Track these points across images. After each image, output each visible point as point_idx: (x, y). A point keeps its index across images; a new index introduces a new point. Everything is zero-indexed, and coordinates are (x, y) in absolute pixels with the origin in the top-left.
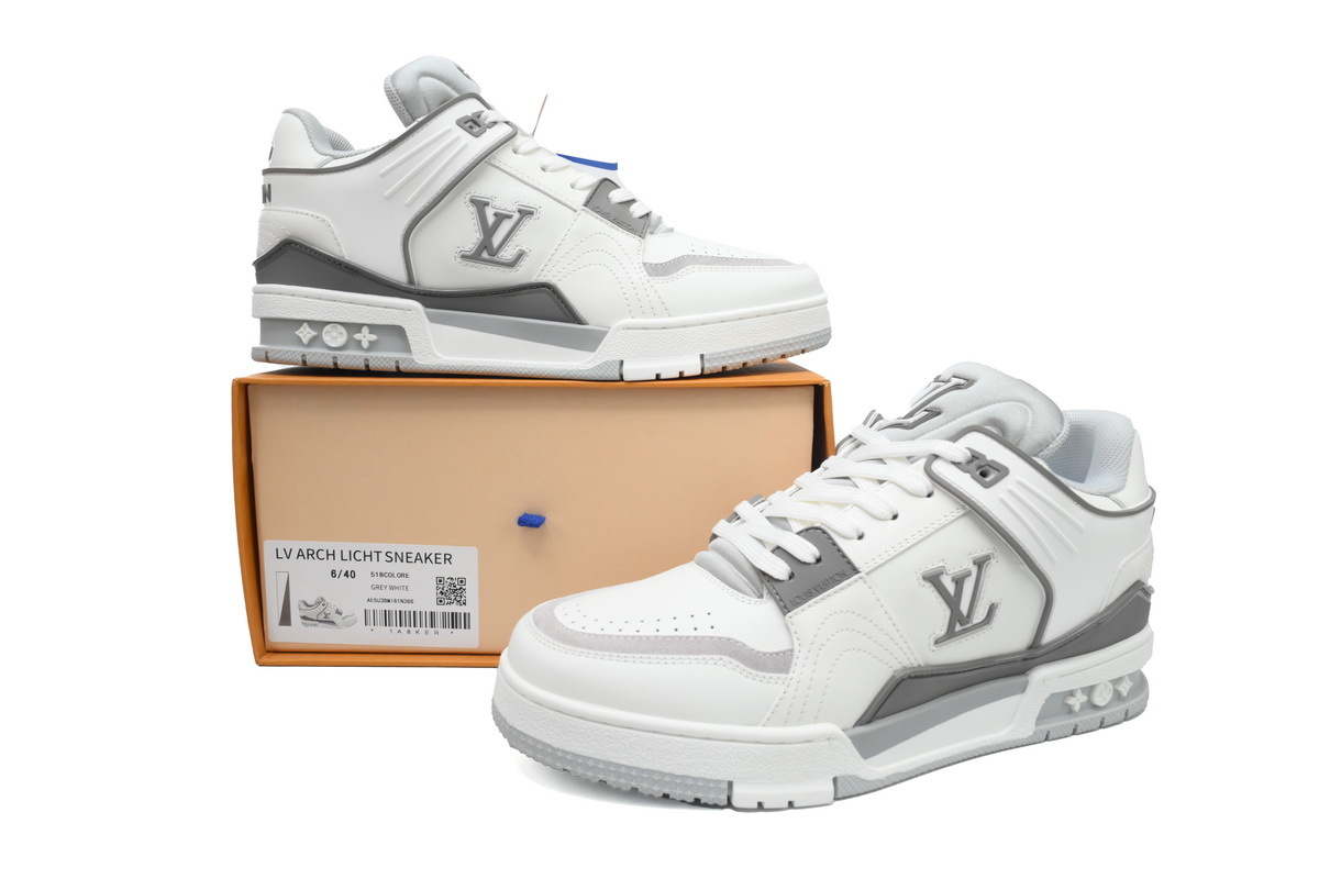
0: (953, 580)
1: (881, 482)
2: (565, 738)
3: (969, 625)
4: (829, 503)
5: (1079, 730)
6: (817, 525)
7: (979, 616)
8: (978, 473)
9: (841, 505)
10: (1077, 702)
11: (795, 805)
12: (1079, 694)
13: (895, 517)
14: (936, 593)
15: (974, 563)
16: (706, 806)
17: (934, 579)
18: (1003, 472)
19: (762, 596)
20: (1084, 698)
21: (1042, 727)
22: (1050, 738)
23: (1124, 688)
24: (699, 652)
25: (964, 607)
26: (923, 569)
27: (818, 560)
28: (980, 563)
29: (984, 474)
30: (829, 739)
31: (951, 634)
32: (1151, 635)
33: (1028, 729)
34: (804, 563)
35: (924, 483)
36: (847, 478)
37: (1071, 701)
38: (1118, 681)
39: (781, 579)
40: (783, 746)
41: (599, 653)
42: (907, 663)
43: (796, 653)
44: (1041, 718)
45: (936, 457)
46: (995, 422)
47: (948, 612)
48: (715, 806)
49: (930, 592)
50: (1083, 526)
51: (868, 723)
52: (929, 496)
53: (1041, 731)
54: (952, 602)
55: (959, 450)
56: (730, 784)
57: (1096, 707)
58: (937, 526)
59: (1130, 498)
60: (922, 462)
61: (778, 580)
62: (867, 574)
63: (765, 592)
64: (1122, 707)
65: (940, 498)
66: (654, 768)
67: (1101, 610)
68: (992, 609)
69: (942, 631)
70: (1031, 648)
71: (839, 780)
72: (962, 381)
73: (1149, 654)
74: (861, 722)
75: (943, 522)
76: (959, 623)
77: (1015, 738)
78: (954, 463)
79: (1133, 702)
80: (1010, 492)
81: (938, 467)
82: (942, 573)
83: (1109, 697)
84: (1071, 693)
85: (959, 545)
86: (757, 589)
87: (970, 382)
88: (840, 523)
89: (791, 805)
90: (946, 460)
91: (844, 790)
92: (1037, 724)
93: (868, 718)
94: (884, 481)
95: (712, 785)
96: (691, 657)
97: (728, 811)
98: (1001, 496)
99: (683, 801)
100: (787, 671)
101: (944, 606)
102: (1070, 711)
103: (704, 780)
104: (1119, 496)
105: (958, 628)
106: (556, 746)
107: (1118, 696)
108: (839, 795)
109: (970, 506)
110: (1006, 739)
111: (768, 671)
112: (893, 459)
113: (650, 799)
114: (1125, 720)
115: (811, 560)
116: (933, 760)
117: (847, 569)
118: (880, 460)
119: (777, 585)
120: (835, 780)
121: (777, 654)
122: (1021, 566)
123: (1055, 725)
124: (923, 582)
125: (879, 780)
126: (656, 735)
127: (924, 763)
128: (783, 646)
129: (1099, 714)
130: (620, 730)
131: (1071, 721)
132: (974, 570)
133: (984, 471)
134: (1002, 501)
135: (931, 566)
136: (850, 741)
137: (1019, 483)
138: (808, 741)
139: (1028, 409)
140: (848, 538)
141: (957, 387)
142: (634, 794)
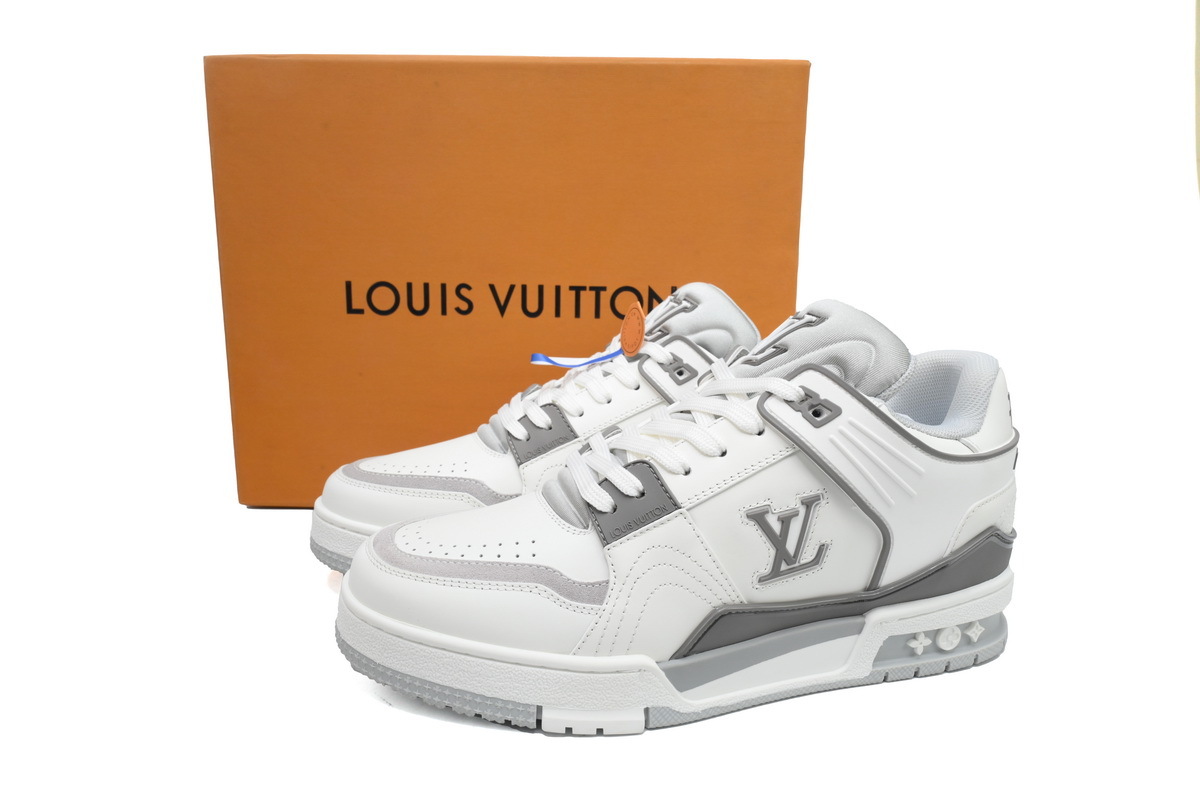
0: (779, 519)
1: (717, 417)
2: (385, 655)
3: (797, 564)
4: (665, 437)
5: (921, 673)
6: (647, 459)
7: (808, 555)
8: (810, 413)
9: (674, 439)
10: (920, 645)
11: (605, 733)
12: (922, 638)
13: (724, 454)
14: (760, 532)
15: (803, 503)
16: (516, 727)
17: (758, 517)
18: (836, 411)
19: (586, 527)
20: (928, 642)
21: (879, 669)
22: (889, 679)
23: (975, 633)
24: (517, 579)
25: (791, 546)
26: (747, 507)
27: (643, 494)
28: (809, 503)
29: (817, 414)
30: (640, 670)
31: (775, 573)
32: (1011, 580)
33: (865, 670)
34: (627, 496)
35: (754, 420)
36: (689, 412)
37: (913, 644)
38: (970, 625)
39: (604, 510)
40: (591, 675)
41: (420, 575)
42: (727, 600)
43: (611, 585)
44: (879, 659)
45: (770, 394)
46: (836, 361)
47: (773, 552)
48: (525, 729)
49: (753, 531)
50: (923, 470)
51: (685, 656)
52: (760, 434)
53: (879, 672)
54: (778, 541)
55: (792, 389)
56: (539, 709)
57: (941, 651)
58: (764, 464)
59: (983, 443)
60: (756, 399)
61: (601, 512)
62: (688, 510)
63: (590, 524)
64: (971, 652)
65: (770, 436)
66: (466, 689)
67: (946, 554)
68: (822, 549)
69: (766, 569)
70: (867, 589)
71: (651, 711)
72: (814, 318)
73: (1008, 599)
74: (677, 656)
75: (772, 461)
76: (784, 563)
77: (849, 678)
78: (787, 402)
79: (984, 647)
80: (841, 433)
81: (771, 405)
82: (767, 512)
83: (956, 641)
84: (914, 637)
85: (786, 486)
86: (585, 519)
87: (821, 319)
88: (667, 458)
89: (600, 732)
90: (779, 398)
91: (654, 720)
92: (874, 666)
93: (685, 651)
94: (719, 417)
95: (521, 709)
96: (508, 583)
97: (538, 736)
98: (832, 436)
99: (494, 722)
100: (601, 602)
101: (768, 544)
102: (912, 653)
103: (513, 703)
104: (971, 440)
105: (784, 567)
106: (378, 662)
107: (967, 641)
108: (651, 726)
109: (799, 446)
110: (839, 679)
111: (582, 602)
112: (733, 394)
113: (462, 717)
114: (975, 665)
115: (634, 493)
116: (757, 696)
117: (669, 504)
118: (723, 396)
119: (598, 516)
120: (647, 711)
121: (593, 585)
122: (854, 508)
123: (894, 666)
124: (746, 520)
125: (694, 713)
126: (469, 658)
127: (746, 698)
128: (599, 577)
129: (945, 658)
130: (434, 650)
131: (912, 664)
132: (802, 511)
133: (817, 410)
134: (832, 441)
135: (755, 504)
136: (663, 674)
137: (851, 424)
138: (618, 672)
139: (873, 349)
140: (674, 473)
141: (809, 324)
142: (449, 712)
